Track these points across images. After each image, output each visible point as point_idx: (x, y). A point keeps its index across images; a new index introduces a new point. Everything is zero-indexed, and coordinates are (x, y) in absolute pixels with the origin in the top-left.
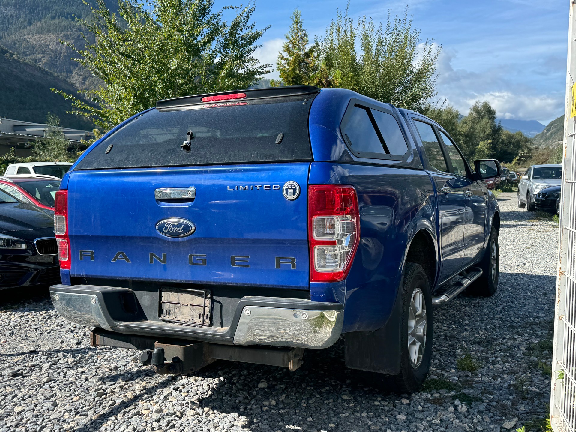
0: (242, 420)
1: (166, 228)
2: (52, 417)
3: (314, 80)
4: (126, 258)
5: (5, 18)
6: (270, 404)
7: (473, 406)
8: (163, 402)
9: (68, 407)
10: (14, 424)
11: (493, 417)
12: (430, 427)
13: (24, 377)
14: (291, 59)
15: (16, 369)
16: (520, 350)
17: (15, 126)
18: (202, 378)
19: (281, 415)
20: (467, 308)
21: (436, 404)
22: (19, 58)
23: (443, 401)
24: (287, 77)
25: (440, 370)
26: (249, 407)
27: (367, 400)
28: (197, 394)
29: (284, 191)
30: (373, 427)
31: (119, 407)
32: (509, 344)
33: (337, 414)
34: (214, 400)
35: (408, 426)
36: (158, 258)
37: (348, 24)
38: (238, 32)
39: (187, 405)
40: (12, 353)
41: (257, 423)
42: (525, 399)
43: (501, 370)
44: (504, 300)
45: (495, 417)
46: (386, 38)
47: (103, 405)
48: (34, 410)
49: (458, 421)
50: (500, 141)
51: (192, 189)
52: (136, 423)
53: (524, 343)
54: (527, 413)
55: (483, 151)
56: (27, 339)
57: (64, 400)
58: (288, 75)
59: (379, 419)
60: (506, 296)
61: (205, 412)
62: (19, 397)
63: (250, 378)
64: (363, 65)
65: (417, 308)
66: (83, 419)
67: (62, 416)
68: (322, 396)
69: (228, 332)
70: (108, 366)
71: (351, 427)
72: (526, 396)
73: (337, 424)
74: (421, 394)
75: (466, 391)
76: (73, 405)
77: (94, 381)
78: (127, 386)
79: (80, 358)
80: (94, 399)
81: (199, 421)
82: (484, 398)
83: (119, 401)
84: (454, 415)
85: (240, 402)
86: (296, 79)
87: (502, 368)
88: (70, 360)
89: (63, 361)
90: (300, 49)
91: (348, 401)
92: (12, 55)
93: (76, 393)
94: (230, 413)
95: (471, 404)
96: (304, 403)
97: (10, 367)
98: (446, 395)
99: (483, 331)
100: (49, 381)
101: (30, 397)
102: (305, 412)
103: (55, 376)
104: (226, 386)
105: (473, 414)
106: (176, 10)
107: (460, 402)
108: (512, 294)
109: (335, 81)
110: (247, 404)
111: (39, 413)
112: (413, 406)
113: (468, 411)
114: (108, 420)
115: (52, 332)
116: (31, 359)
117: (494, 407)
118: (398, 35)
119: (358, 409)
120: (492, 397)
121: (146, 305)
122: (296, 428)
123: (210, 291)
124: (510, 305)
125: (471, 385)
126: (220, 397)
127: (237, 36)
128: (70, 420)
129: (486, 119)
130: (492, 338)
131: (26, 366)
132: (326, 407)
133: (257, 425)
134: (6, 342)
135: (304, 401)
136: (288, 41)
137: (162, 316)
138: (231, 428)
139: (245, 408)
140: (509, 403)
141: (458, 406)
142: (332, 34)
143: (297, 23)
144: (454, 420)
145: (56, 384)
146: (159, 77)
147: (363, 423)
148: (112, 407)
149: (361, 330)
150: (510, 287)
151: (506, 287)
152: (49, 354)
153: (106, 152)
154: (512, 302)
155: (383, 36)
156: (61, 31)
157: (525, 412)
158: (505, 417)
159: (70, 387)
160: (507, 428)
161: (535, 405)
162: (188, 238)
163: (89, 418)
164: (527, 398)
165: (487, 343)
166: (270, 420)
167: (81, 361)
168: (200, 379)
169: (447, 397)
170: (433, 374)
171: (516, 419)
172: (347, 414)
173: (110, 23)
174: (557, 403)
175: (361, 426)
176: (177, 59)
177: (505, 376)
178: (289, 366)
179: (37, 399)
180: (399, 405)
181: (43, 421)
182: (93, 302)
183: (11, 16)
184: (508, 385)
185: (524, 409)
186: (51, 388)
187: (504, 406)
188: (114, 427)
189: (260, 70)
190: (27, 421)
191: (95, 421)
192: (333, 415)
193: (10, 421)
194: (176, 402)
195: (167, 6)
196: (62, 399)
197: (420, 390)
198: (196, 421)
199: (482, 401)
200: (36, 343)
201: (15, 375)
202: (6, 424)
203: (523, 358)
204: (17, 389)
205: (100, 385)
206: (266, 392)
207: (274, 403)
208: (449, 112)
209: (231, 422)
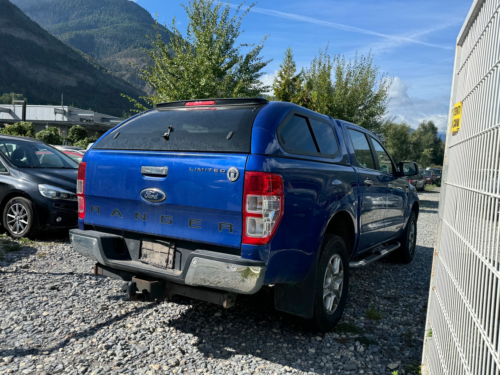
0: (194, 340)
1: (147, 195)
2: (65, 322)
3: (298, 97)
4: (119, 214)
5: (104, 46)
6: (219, 329)
7: (369, 347)
8: (144, 320)
9: (78, 316)
10: (38, 324)
11: (382, 358)
12: (332, 361)
13: (58, 290)
14: (283, 82)
15: (55, 285)
16: (418, 307)
17: (103, 118)
18: (177, 305)
19: (224, 339)
20: (387, 271)
21: (341, 343)
22: (111, 73)
23: (348, 341)
24: (279, 94)
25: (353, 317)
26: (203, 330)
27: (291, 334)
28: (170, 316)
29: (228, 174)
30: (288, 356)
31: (112, 320)
32: (411, 301)
33: (265, 342)
34: (180, 322)
35: (315, 358)
36: (140, 216)
37: (327, 59)
38: (250, 62)
39: (160, 323)
40: (57, 273)
41: (205, 343)
42: (411, 346)
43: (399, 321)
44: (417, 267)
45: (384, 358)
46: (354, 71)
47: (103, 317)
48: (56, 315)
49: (354, 358)
50: (440, 149)
51: (166, 168)
52: (119, 334)
53: (423, 302)
54: (410, 358)
55: (427, 156)
56: (70, 264)
57: (78, 310)
58: (280, 93)
59: (295, 350)
60: (419, 264)
61: (171, 331)
62: (49, 304)
63: (211, 308)
64: (335, 89)
65: (334, 269)
66: (85, 326)
67: (72, 322)
68: (259, 327)
69: (181, 275)
70: (117, 288)
71: (272, 354)
72: (413, 344)
73: (262, 350)
74: (332, 334)
75: (367, 335)
76: (82, 315)
77: (104, 298)
78: (124, 305)
79: (100, 281)
80: (99, 312)
81: (164, 337)
82: (379, 342)
83: (114, 315)
84: (353, 354)
85: (198, 325)
86: (286, 96)
87: (401, 320)
88: (93, 282)
89: (88, 282)
90: (289, 76)
91: (276, 334)
92: (107, 71)
93: (88, 306)
94: (187, 333)
95: (369, 346)
96: (244, 331)
97: (52, 282)
98: (351, 337)
99: (395, 290)
100: (73, 295)
101: (56, 306)
102: (242, 338)
103: (79, 292)
104: (192, 312)
105: (368, 354)
106: (208, 44)
107: (359, 344)
108: (424, 263)
109: (313, 99)
110: (202, 328)
111: (58, 318)
112: (323, 343)
113: (364, 351)
114: (102, 329)
115: (88, 260)
116: (68, 278)
117: (385, 350)
118: (363, 69)
119: (282, 341)
120: (386, 342)
121: (132, 249)
122: (231, 350)
123: (174, 243)
124: (420, 272)
125: (373, 330)
126: (185, 320)
127: (249, 65)
128: (77, 325)
129: (430, 133)
130: (400, 295)
131: (62, 283)
132: (259, 337)
133: (203, 345)
134: (55, 265)
135: (244, 330)
136: (282, 69)
137: (141, 258)
138: (185, 345)
139: (200, 331)
140: (397, 348)
141: (357, 346)
142: (314, 66)
143: (289, 57)
144: (351, 357)
145: (78, 298)
146: (193, 90)
147: (282, 352)
148: (108, 319)
149: (282, 282)
150: (424, 258)
151: (421, 258)
152: (81, 276)
153: (114, 137)
154: (422, 269)
155: (352, 69)
156: (140, 57)
157: (409, 357)
158: (392, 359)
159: (85, 301)
160: (391, 368)
161: (417, 352)
162: (161, 203)
163: (89, 326)
164: (413, 346)
165: (394, 299)
166: (214, 342)
167: (101, 283)
168: (176, 305)
169: (352, 338)
170: (347, 319)
171: (399, 362)
172: (272, 344)
173: (164, 51)
174: (427, 355)
175: (280, 354)
176: (205, 78)
177: (401, 326)
178: (224, 305)
179: (61, 308)
180: (313, 341)
181: (58, 324)
182: (94, 244)
183: (108, 45)
184: (401, 334)
185: (408, 355)
186: (73, 300)
187: (394, 350)
188: (104, 335)
189: (263, 89)
190: (48, 323)
191: (93, 328)
192: (262, 343)
193: (36, 322)
194: (153, 321)
195: (202, 41)
196: (77, 309)
197: (333, 331)
198: (162, 337)
199: (378, 344)
200: (75, 267)
201: (53, 288)
202: (33, 324)
203: (419, 314)
204: (50, 299)
205: (106, 302)
206: (219, 320)
207: (221, 329)
208: (404, 127)
209: (186, 340)
